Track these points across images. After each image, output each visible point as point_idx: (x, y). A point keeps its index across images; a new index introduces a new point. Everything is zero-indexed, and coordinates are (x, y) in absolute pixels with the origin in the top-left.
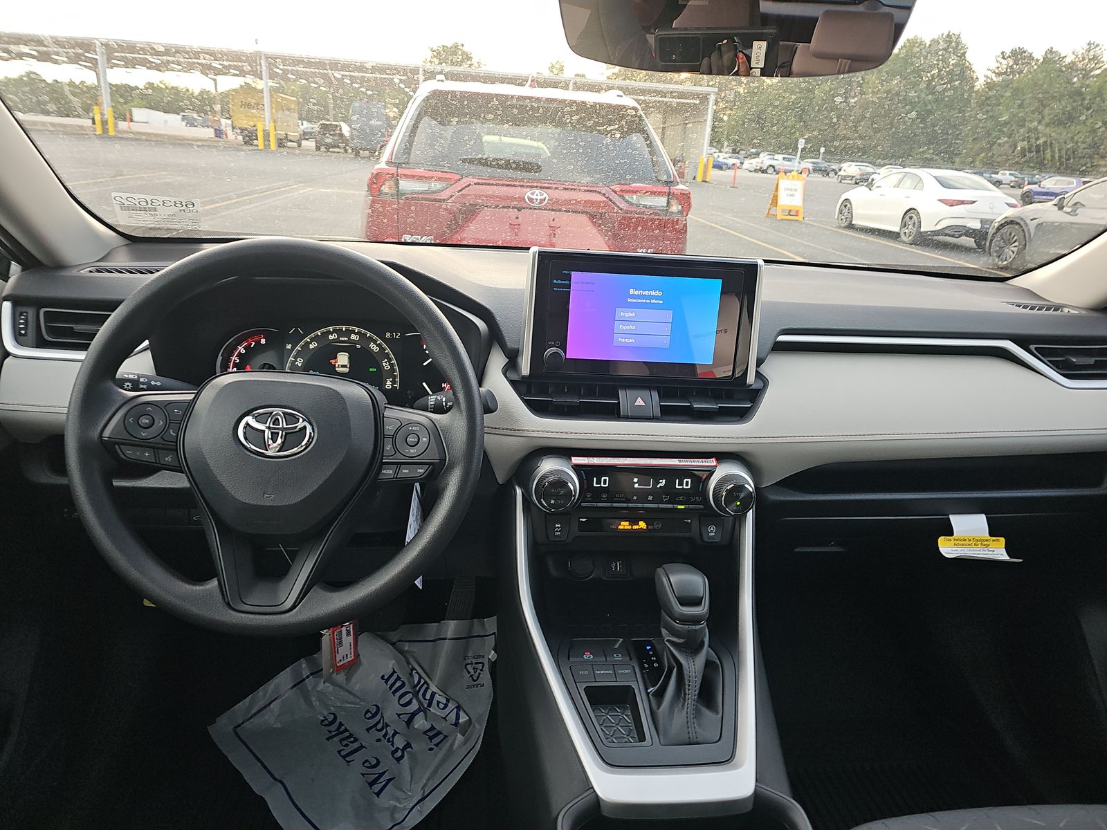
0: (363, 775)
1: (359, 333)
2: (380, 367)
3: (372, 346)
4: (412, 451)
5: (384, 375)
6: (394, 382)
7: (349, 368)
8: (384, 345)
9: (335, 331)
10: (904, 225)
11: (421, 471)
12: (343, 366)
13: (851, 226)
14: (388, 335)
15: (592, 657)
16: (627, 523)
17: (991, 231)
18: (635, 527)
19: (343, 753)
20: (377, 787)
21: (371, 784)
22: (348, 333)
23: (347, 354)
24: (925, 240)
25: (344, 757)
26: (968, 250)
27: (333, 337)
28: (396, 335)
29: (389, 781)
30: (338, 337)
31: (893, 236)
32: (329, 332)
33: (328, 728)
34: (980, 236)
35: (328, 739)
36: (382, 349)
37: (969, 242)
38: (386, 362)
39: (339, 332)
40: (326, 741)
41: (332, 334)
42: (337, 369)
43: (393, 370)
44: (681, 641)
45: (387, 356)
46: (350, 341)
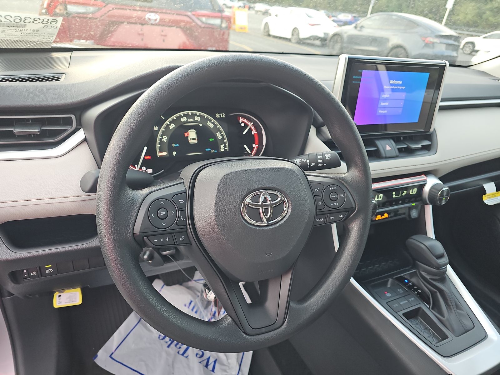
0: (200, 362)
1: (200, 116)
2: (215, 137)
3: (209, 124)
4: (335, 204)
5: (219, 142)
6: (225, 147)
7: (198, 140)
8: (216, 123)
9: (185, 115)
10: (293, 35)
11: (341, 216)
12: (193, 139)
13: (269, 35)
14: (218, 116)
15: (390, 295)
16: (380, 216)
17: (329, 39)
18: (383, 217)
19: (181, 352)
20: (210, 367)
21: (207, 366)
22: (193, 115)
23: (194, 130)
24: (301, 42)
25: (183, 355)
26: (318, 46)
27: (184, 119)
28: (223, 115)
29: (215, 361)
30: (187, 120)
31: (289, 40)
32: (181, 117)
33: (164, 340)
34: (323, 40)
35: (168, 346)
36: (215, 126)
37: (318, 42)
38: (219, 134)
39: (187, 115)
40: (168, 348)
41: (183, 117)
42: (190, 142)
43: (223, 139)
44: (438, 277)
45: (219, 130)
46: (195, 122)
